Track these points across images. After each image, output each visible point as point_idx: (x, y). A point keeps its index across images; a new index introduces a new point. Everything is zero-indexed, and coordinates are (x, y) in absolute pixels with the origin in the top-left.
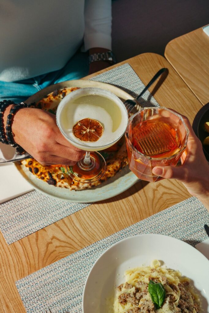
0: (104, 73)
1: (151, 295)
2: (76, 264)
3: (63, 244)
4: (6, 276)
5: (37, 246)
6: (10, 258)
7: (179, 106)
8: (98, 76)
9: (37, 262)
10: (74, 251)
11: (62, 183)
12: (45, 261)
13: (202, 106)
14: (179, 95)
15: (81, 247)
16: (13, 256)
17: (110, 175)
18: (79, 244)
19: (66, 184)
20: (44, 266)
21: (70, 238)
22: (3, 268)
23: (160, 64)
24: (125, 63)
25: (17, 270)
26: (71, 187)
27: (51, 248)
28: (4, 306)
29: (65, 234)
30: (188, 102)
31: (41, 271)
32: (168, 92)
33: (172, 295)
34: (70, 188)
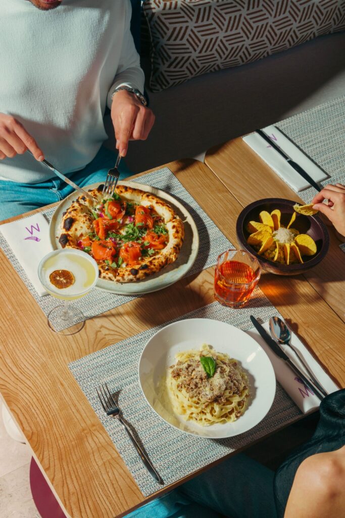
0: (143, 176)
1: (204, 365)
2: (126, 349)
3: (112, 333)
4: (58, 359)
5: (86, 334)
6: (60, 343)
7: (221, 209)
8: (137, 178)
9: (87, 348)
10: (122, 338)
11: (107, 274)
12: (95, 347)
13: (243, 209)
14: (221, 199)
15: (131, 336)
16: (63, 342)
17: (155, 270)
18: (128, 332)
19: (110, 275)
20: (94, 351)
21: (119, 327)
22: (54, 352)
23: (201, 170)
24: (164, 167)
25: (68, 354)
26: (115, 278)
27: (100, 336)
28: (59, 384)
29: (113, 324)
30: (230, 207)
31: (92, 356)
32: (210, 197)
33: (222, 367)
34: (115, 280)
